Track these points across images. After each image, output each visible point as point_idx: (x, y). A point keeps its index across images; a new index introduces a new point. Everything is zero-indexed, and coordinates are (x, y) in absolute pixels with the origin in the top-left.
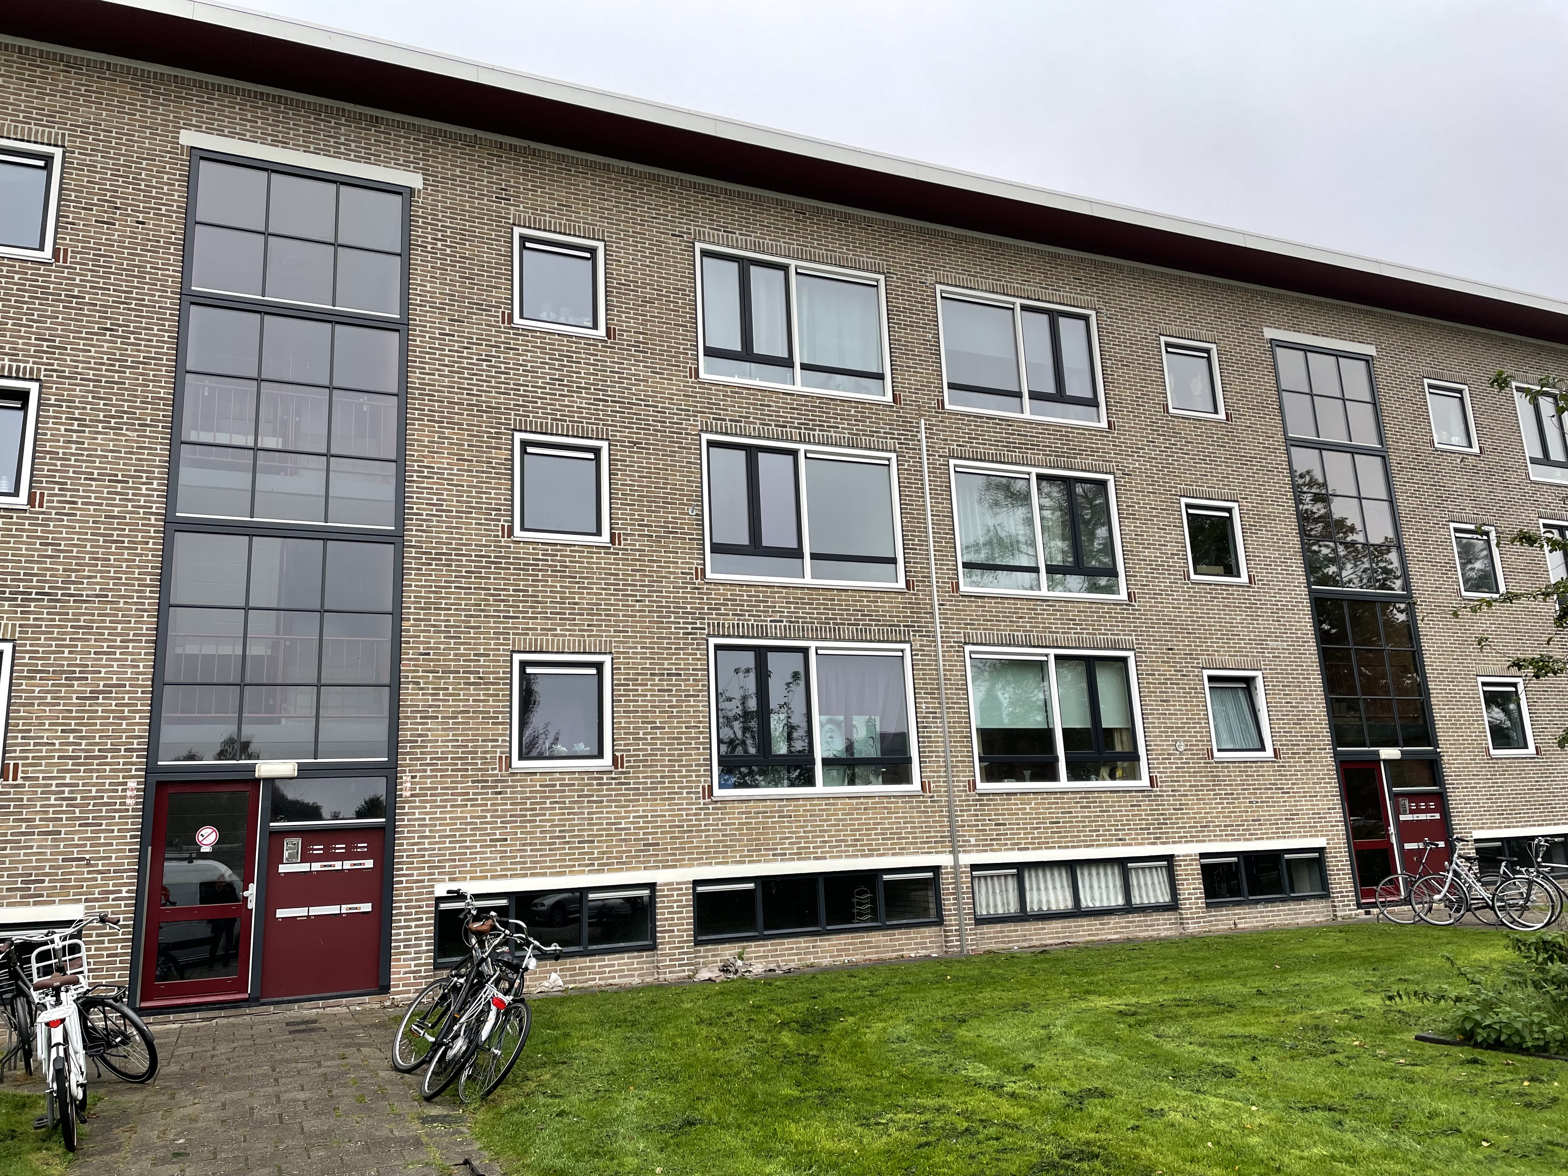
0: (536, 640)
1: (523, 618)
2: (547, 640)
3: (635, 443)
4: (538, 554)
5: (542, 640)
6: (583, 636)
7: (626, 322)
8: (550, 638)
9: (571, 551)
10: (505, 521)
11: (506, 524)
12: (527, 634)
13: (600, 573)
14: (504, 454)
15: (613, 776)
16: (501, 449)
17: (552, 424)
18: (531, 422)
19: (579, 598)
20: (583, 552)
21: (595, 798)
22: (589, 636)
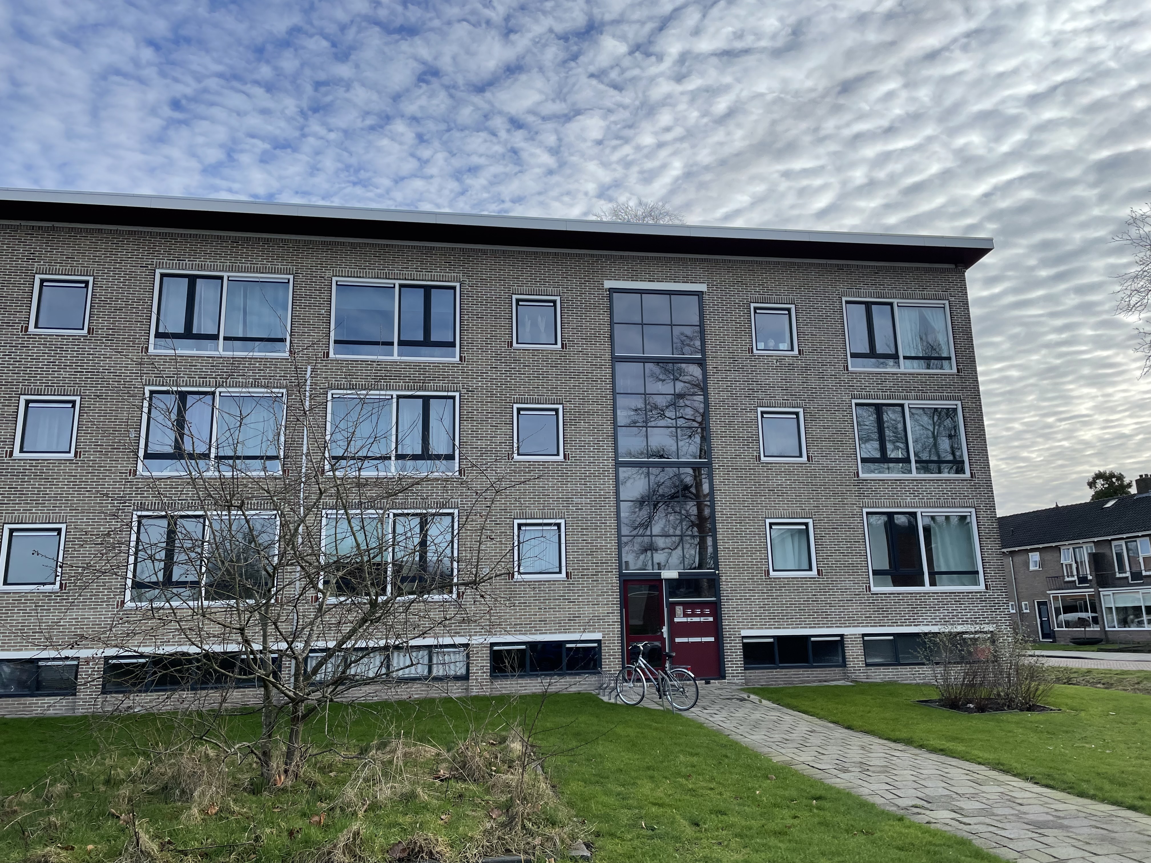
0: (19, 516)
1: (13, 504)
2: (26, 516)
3: (98, 396)
4: (26, 466)
5: (23, 516)
6: (49, 513)
7: (102, 323)
8: (28, 515)
9: (47, 463)
10: (8, 448)
11: (9, 450)
12: (14, 513)
13: (65, 476)
14: (13, 409)
15: (59, 594)
16: (11, 406)
17: (45, 389)
18: (32, 389)
19: (49, 491)
20: (55, 463)
21: (46, 608)
22: (52, 513)
